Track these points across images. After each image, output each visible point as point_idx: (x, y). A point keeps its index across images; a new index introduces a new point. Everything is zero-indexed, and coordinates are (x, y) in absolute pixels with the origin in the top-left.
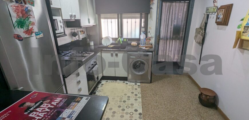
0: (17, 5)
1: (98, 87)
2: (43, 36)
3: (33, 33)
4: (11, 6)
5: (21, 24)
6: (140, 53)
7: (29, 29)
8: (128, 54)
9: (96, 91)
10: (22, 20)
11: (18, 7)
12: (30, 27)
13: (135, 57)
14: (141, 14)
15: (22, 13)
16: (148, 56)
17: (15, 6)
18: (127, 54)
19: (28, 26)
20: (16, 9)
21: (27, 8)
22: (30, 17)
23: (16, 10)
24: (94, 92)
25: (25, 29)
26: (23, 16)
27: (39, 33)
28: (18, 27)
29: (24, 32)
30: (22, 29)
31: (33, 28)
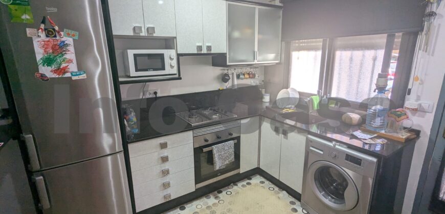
0: (48, 39)
1: (237, 185)
2: (86, 77)
3: (67, 72)
4: (38, 41)
5: (48, 61)
6: (337, 147)
7: (61, 67)
8: (307, 139)
10: (51, 57)
11: (48, 41)
12: (64, 65)
13: (322, 153)
15: (52, 48)
16: (360, 164)
17: (44, 41)
18: (305, 138)
19: (60, 64)
20: (45, 44)
21: (64, 42)
22: (66, 53)
23: (45, 46)
24: (221, 190)
25: (54, 67)
26: (53, 52)
27: (78, 73)
28: (43, 65)
29: (52, 71)
30: (49, 67)
31: (68, 67)
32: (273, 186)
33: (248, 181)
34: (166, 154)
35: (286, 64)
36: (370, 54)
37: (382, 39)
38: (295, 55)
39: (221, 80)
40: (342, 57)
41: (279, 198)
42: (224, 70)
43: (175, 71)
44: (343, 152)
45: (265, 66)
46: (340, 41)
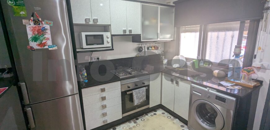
0: (35, 26)
1: (147, 115)
2: (57, 49)
3: (46, 45)
4: (29, 27)
5: (35, 39)
6: (210, 91)
7: (43, 42)
8: (191, 86)
9: (140, 118)
10: (37, 36)
11: (35, 27)
12: (44, 41)
13: (200, 95)
14: (243, 23)
15: (38, 31)
16: (224, 102)
17: (33, 27)
19: (42, 41)
20: (33, 29)
21: (44, 27)
22: (45, 34)
23: (33, 30)
24: (138, 118)
25: (38, 42)
26: (38, 34)
27: (52, 46)
28: (32, 41)
29: (37, 45)
30: (35, 42)
31: (47, 42)
32: (170, 116)
33: (155, 113)
34: (104, 96)
35: (177, 40)
36: (230, 33)
37: (237, 24)
38: (183, 35)
39: (138, 50)
40: (212, 35)
41: (174, 123)
42: (139, 44)
43: (110, 45)
44: (214, 94)
45: (164, 42)
46: (210, 26)
